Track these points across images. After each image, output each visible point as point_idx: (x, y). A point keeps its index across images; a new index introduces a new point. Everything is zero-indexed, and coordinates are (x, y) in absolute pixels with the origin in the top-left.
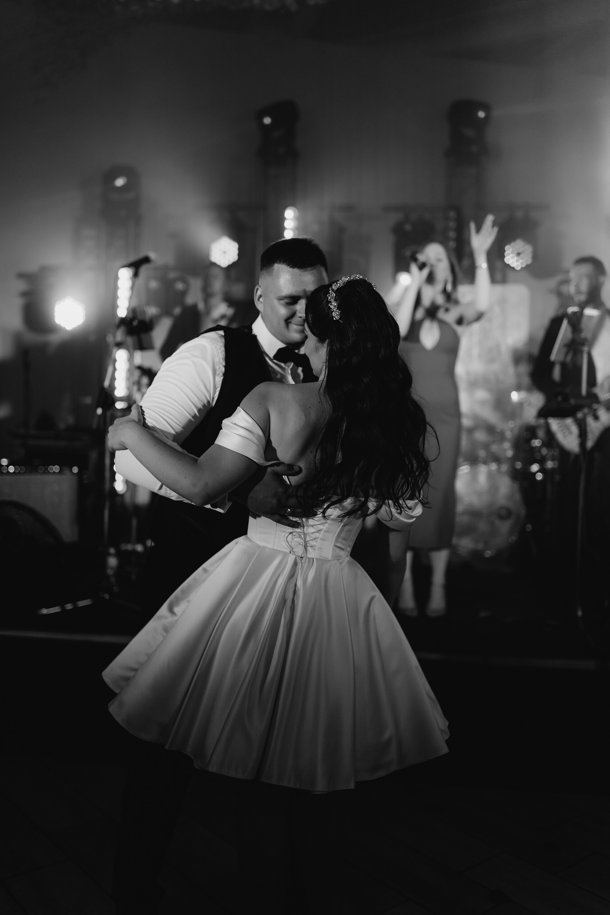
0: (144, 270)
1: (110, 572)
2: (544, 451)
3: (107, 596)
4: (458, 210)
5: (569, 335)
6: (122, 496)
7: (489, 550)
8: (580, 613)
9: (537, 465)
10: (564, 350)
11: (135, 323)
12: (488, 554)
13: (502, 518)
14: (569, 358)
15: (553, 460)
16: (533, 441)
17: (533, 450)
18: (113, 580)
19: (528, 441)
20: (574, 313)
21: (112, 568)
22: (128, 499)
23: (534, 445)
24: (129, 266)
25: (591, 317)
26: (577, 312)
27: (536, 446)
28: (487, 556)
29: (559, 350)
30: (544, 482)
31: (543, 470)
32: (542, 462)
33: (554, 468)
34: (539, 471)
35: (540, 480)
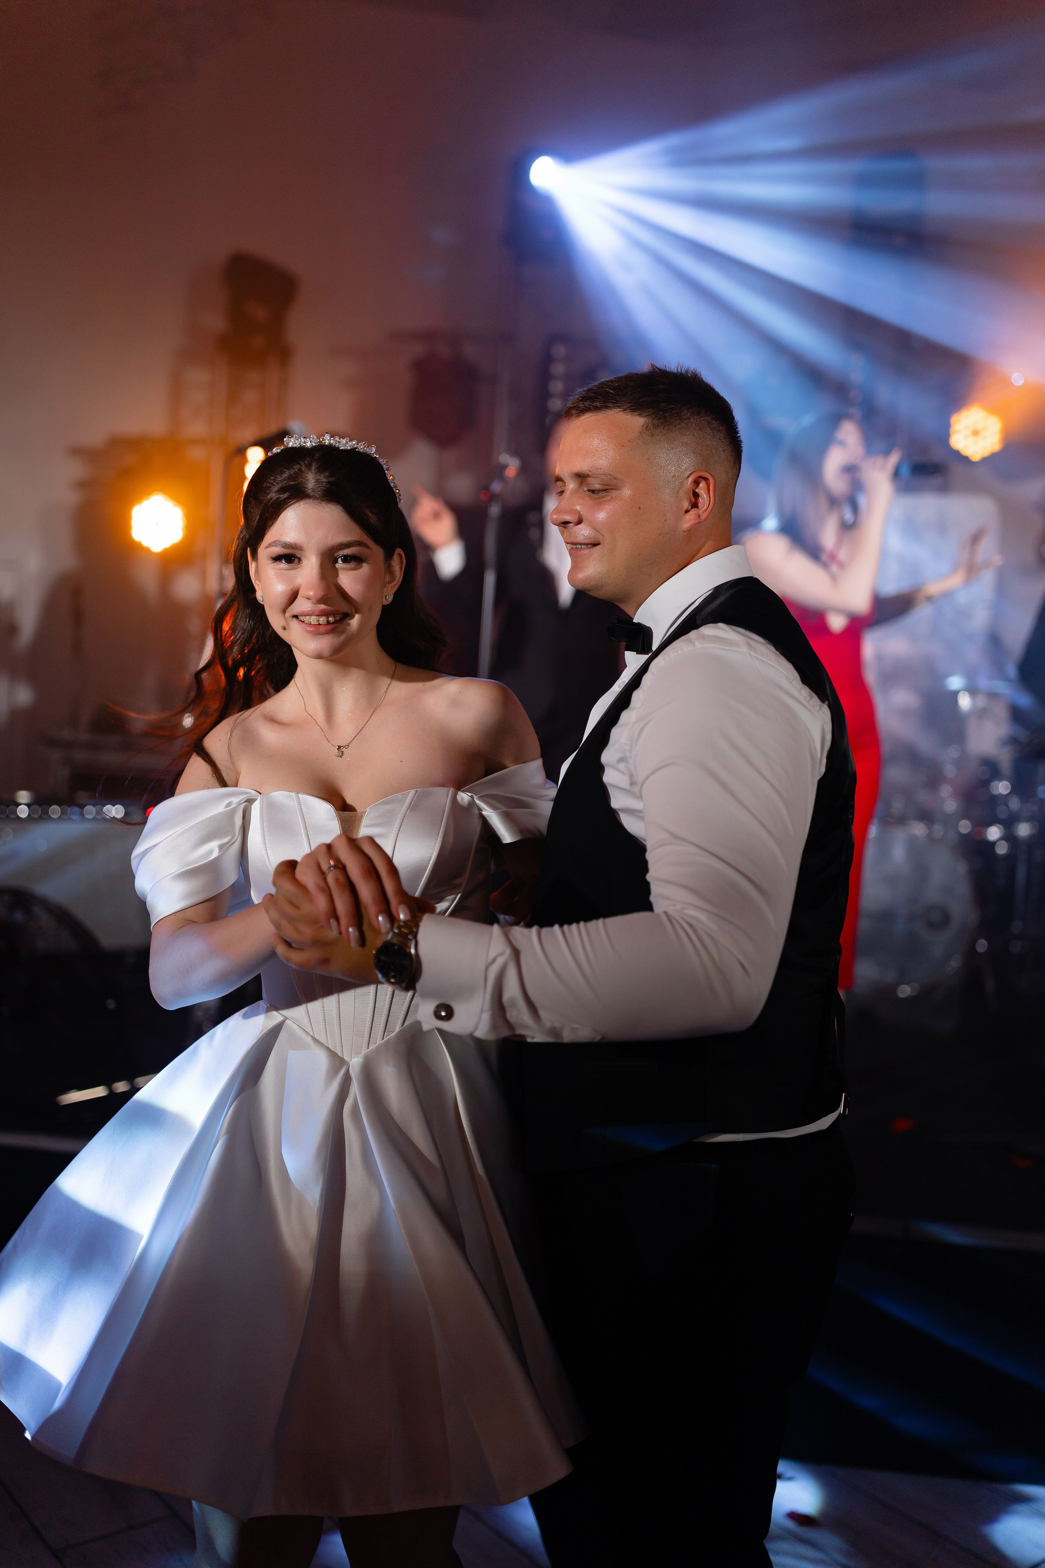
2: (1015, 804)
7: (908, 984)
9: (999, 828)
12: (905, 991)
13: (932, 926)
15: (1030, 819)
16: (995, 784)
17: (994, 800)
19: (985, 783)
23: (995, 792)
24: (262, 443)
27: (1000, 795)
28: (901, 995)
30: (1010, 858)
31: (1009, 837)
32: (1008, 824)
33: (1031, 837)
34: (1002, 838)
35: (1002, 855)
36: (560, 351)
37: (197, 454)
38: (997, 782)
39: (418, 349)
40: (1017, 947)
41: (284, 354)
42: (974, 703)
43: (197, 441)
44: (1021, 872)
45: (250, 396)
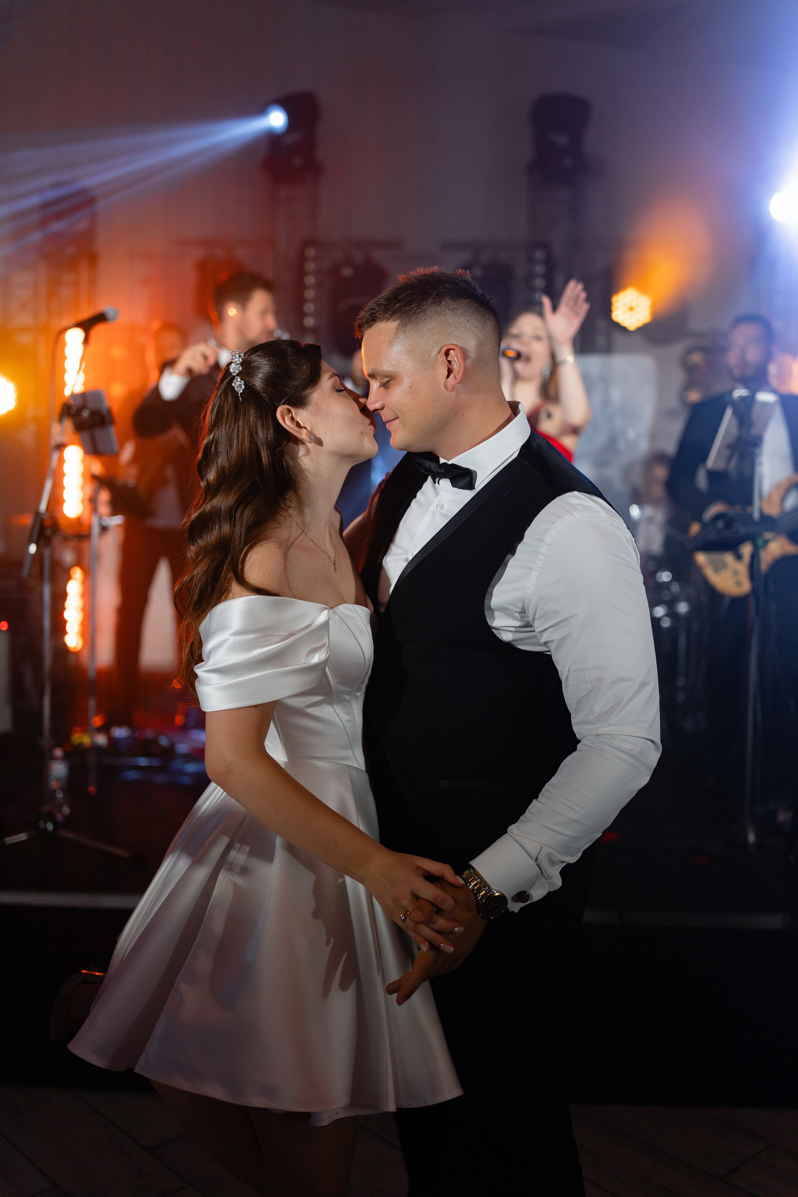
0: (99, 330)
1: (54, 784)
2: (675, 588)
3: (50, 826)
4: (546, 246)
5: (734, 431)
6: (77, 654)
8: (751, 838)
9: (663, 607)
10: (727, 452)
11: (85, 414)
14: (733, 465)
18: (60, 795)
20: (742, 398)
21: (58, 780)
22: (85, 658)
23: (660, 581)
24: (79, 325)
25: (765, 404)
26: (747, 397)
27: (664, 582)
29: (719, 451)
30: (673, 630)
31: (672, 614)
32: (671, 605)
33: (689, 612)
34: (667, 615)
35: (667, 628)
36: (311, 252)
37: (24, 339)
38: (661, 573)
39: (199, 253)
40: (681, 697)
41: (93, 259)
42: (642, 514)
43: (25, 330)
44: (682, 641)
45: (66, 293)
